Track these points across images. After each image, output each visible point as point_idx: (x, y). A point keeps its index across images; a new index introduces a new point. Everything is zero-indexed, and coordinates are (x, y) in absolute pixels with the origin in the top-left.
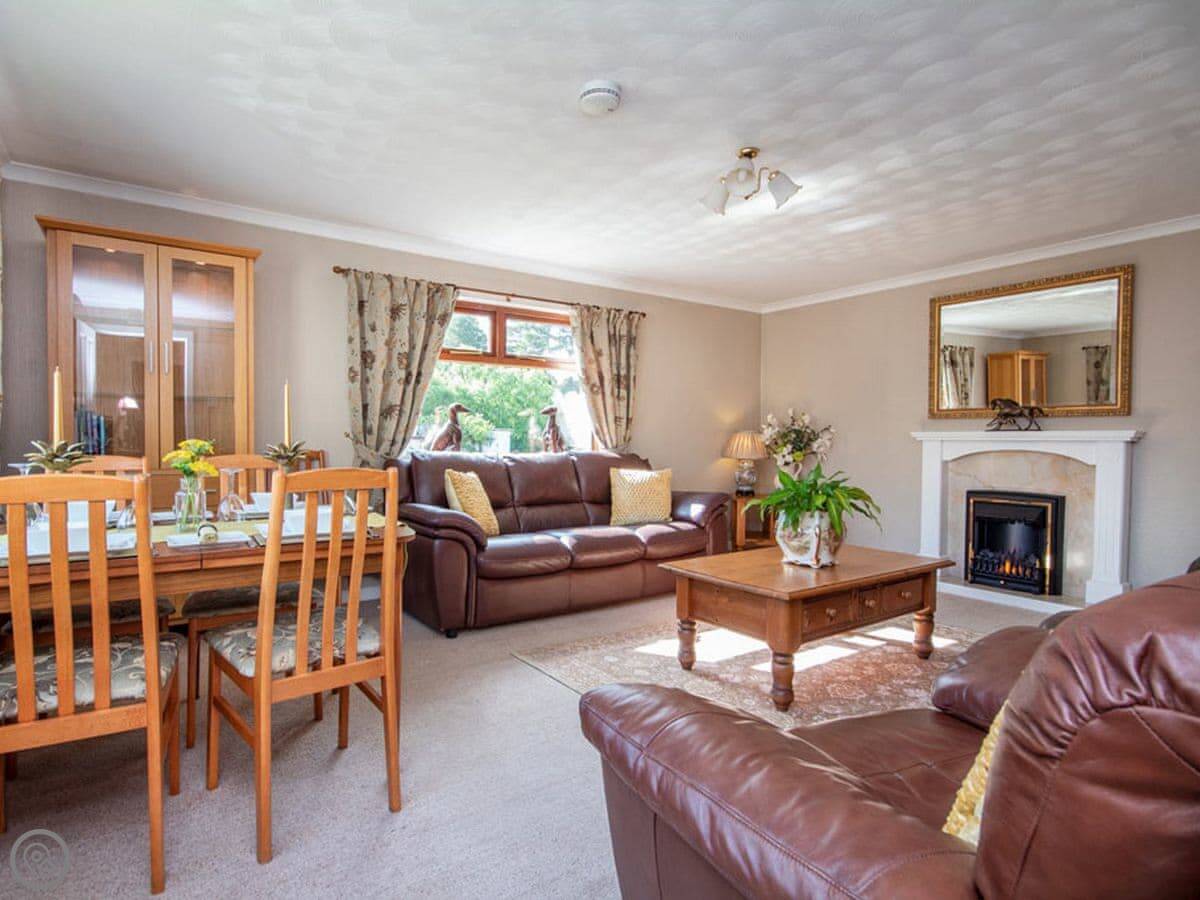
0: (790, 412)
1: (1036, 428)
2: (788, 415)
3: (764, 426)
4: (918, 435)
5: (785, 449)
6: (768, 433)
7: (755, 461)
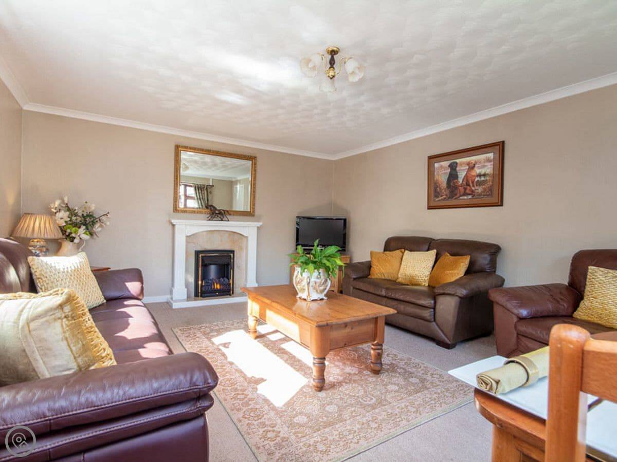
1: (227, 220)
4: (174, 221)
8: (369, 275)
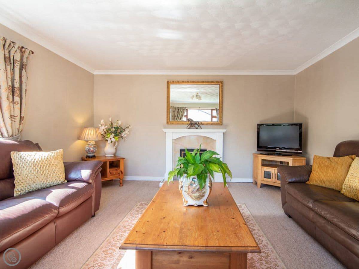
0: (110, 119)
1: (200, 128)
2: (109, 120)
3: (100, 125)
4: (165, 130)
5: (111, 136)
6: (103, 128)
7: (96, 142)
8: (308, 180)
